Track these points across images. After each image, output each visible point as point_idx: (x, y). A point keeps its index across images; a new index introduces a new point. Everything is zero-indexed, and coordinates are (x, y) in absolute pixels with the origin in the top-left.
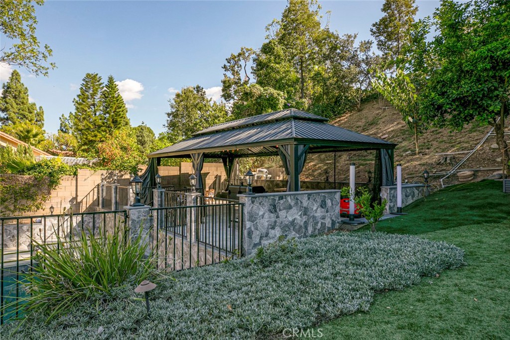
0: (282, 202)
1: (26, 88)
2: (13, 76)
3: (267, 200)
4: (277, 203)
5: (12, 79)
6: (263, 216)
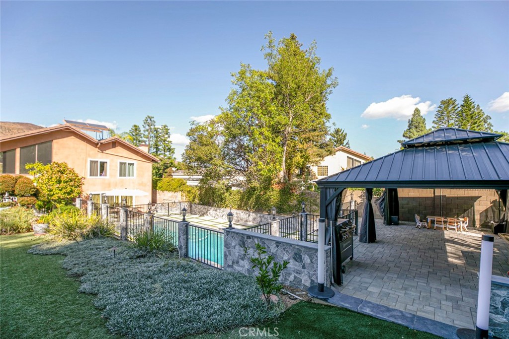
0: (249, 241)
1: (424, 119)
2: (415, 112)
3: (237, 236)
4: (246, 241)
5: (414, 115)
6: (234, 247)
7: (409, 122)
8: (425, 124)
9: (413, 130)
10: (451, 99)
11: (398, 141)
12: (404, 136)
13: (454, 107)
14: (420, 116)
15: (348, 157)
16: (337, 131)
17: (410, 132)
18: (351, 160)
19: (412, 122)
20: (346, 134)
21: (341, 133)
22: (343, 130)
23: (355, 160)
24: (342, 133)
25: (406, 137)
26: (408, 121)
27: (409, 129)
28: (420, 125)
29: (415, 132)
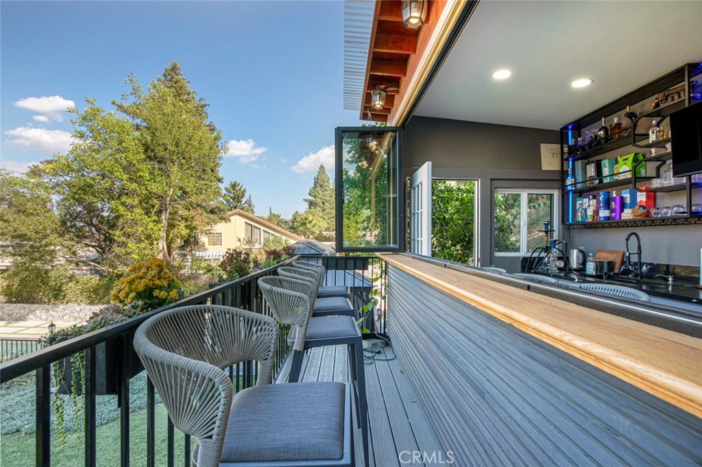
2: (320, 169)
5: (319, 173)
7: (314, 180)
9: (318, 189)
11: (304, 200)
12: (310, 194)
14: (325, 174)
15: (246, 223)
16: (234, 186)
17: (315, 190)
18: (250, 227)
19: (318, 179)
20: (245, 190)
21: (238, 188)
22: (241, 184)
23: (255, 227)
24: (240, 188)
25: (312, 196)
27: (315, 188)
28: (325, 184)
29: (320, 192)
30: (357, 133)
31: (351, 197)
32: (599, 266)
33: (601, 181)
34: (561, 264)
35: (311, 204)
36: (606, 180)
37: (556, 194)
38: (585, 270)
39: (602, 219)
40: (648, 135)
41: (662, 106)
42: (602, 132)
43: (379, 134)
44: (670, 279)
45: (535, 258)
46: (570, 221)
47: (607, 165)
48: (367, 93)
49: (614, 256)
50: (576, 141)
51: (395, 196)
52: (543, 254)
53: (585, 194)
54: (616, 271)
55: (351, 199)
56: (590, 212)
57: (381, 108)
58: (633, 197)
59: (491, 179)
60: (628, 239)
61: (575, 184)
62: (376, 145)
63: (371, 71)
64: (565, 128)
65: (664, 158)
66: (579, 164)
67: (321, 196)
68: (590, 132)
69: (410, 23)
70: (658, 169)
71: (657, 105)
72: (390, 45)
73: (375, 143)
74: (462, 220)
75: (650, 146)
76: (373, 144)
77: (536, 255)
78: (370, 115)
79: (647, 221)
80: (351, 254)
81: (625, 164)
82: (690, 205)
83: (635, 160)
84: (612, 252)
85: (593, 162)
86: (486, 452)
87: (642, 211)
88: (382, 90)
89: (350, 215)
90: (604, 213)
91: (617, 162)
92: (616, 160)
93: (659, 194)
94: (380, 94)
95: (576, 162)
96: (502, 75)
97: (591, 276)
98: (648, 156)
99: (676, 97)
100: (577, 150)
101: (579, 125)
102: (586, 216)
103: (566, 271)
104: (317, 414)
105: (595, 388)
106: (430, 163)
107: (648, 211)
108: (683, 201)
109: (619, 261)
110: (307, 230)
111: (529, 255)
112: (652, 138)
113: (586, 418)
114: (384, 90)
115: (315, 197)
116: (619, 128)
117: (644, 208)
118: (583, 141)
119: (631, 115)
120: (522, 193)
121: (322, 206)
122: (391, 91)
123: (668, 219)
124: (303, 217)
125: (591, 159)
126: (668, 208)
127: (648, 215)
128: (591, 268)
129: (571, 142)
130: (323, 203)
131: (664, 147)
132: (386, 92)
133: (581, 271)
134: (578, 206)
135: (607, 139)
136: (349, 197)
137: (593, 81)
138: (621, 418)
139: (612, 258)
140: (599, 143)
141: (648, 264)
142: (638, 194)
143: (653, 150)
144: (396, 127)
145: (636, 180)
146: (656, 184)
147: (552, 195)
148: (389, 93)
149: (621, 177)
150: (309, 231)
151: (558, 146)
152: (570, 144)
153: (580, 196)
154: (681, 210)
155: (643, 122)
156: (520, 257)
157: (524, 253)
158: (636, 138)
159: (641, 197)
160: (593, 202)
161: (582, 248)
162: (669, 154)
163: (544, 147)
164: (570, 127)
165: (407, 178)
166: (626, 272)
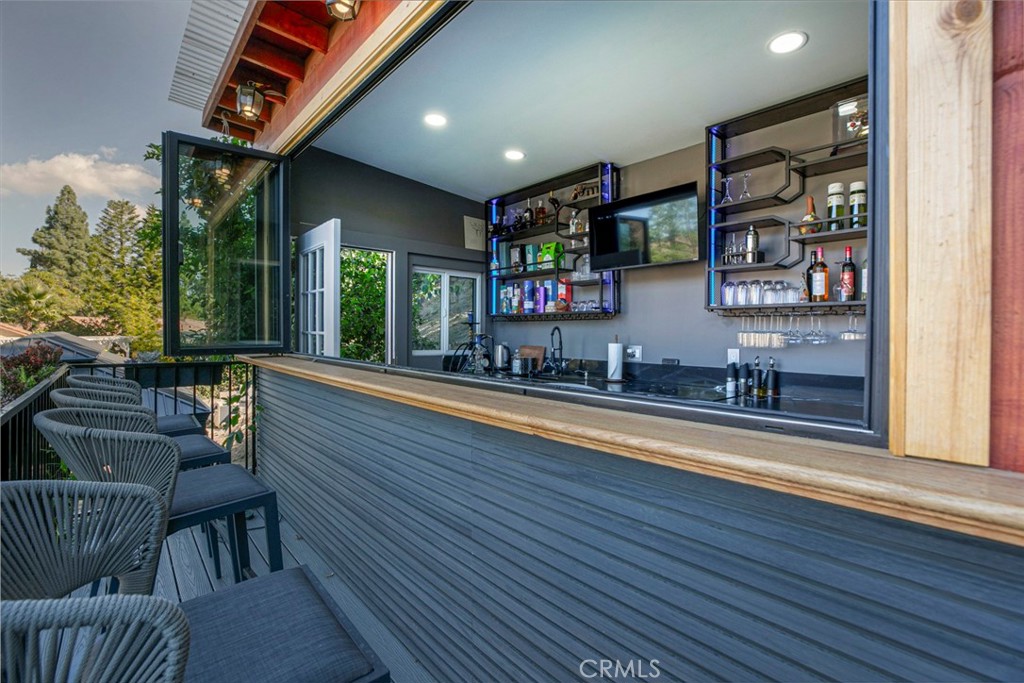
1: (85, 213)
2: (63, 194)
5: (61, 200)
7: (48, 212)
8: (87, 225)
9: (59, 232)
10: (127, 203)
11: (18, 250)
12: (35, 241)
13: (132, 219)
14: (74, 205)
17: (50, 234)
19: (56, 213)
25: (41, 244)
26: (45, 209)
27: (48, 229)
28: (75, 225)
29: (63, 239)
30: (193, 148)
31: (140, 256)
32: (525, 362)
33: (525, 269)
34: (486, 363)
35: (37, 260)
36: (530, 269)
37: (479, 278)
38: (511, 369)
39: (526, 312)
40: (569, 225)
41: (579, 198)
42: (527, 215)
43: (237, 159)
44: (586, 374)
45: (459, 357)
46: (494, 313)
47: (531, 251)
48: (228, 87)
49: (537, 352)
50: (501, 220)
51: (275, 264)
52: (468, 352)
53: (510, 281)
54: (539, 369)
55: (141, 259)
56: (515, 303)
57: (254, 119)
58: (555, 289)
59: (409, 253)
60: (552, 334)
61: (499, 269)
62: (229, 175)
63: (244, 53)
64: (489, 202)
65: (581, 252)
66: (503, 246)
67: (65, 247)
68: (514, 212)
69: (335, 9)
70: (575, 261)
71: (576, 197)
72: (287, 26)
73: (226, 171)
74: (360, 305)
75: (571, 237)
76: (223, 173)
77: (460, 352)
78: (225, 124)
79: (567, 315)
80: (188, 359)
81: (548, 252)
82: (602, 301)
83: (557, 250)
84: (535, 348)
85: (517, 246)
86: (474, 601)
87: (563, 304)
88: (257, 89)
89: (139, 287)
90: (528, 305)
91: (540, 250)
92: (539, 247)
93: (575, 287)
94: (254, 96)
95: (500, 244)
96: (435, 120)
97: (518, 375)
98: (567, 248)
99: (591, 192)
100: (502, 230)
101: (504, 201)
102: (511, 307)
103: (491, 370)
104: (294, 626)
105: (620, 486)
106: (339, 220)
107: (568, 305)
108: (596, 297)
109: (541, 358)
110: (29, 313)
111: (452, 353)
112: (573, 229)
113: (611, 520)
114: (260, 90)
115: (50, 246)
116: (544, 213)
117: (565, 300)
118: (508, 220)
119: (554, 201)
120: (442, 275)
121: (67, 265)
122: (273, 97)
123: (584, 313)
124: (18, 285)
125: (516, 243)
126: (584, 302)
127: (567, 308)
128: (517, 366)
129: (495, 219)
130: (71, 261)
131: (582, 240)
132: (265, 95)
133: (507, 369)
134: (502, 296)
135: (533, 223)
136: (135, 255)
137: (525, 156)
138: (646, 508)
139: (535, 354)
140: (524, 226)
141: (567, 360)
142: (560, 285)
143: (573, 242)
144: (279, 155)
145: (558, 272)
146: (576, 276)
147: (474, 280)
148: (267, 98)
149: (545, 267)
150: (34, 315)
151: (481, 222)
152: (494, 222)
153: (504, 284)
154: (594, 305)
155: (564, 211)
156: (441, 356)
157: (445, 350)
158: (560, 227)
159: (562, 290)
160: (517, 291)
161: (505, 344)
162: (586, 248)
163: (468, 221)
164: (494, 202)
165: (291, 238)
166: (548, 369)
